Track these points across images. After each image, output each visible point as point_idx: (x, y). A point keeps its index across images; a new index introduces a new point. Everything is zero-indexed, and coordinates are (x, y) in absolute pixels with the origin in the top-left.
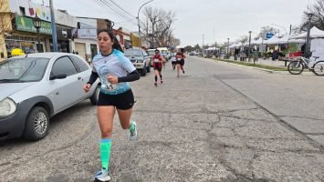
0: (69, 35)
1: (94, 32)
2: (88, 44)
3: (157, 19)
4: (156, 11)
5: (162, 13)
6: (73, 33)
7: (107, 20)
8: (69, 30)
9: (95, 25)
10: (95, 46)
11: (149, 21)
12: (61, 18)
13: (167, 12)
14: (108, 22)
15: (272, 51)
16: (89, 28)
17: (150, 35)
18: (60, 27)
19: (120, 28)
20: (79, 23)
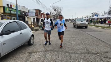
0: (25, 15)
1: (34, 14)
2: (32, 18)
3: (56, 10)
4: (56, 7)
5: (58, 8)
6: (27, 14)
7: (39, 10)
8: (25, 13)
9: (35, 11)
10: (35, 19)
11: (54, 11)
12: (22, 9)
13: (60, 8)
14: (39, 11)
15: (100, 21)
16: (32, 12)
17: (54, 15)
18: (22, 12)
19: (44, 13)
20: (29, 11)
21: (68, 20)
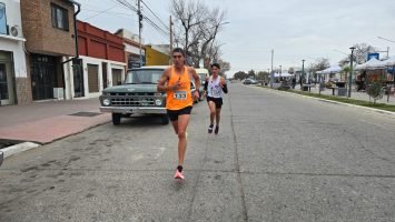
3: (194, 21)
4: (191, 6)
13: (211, 10)
19: (120, 31)
21: (247, 76)
